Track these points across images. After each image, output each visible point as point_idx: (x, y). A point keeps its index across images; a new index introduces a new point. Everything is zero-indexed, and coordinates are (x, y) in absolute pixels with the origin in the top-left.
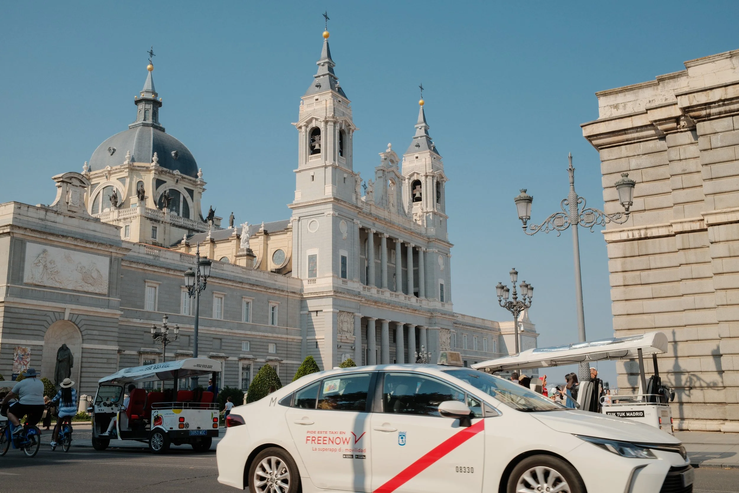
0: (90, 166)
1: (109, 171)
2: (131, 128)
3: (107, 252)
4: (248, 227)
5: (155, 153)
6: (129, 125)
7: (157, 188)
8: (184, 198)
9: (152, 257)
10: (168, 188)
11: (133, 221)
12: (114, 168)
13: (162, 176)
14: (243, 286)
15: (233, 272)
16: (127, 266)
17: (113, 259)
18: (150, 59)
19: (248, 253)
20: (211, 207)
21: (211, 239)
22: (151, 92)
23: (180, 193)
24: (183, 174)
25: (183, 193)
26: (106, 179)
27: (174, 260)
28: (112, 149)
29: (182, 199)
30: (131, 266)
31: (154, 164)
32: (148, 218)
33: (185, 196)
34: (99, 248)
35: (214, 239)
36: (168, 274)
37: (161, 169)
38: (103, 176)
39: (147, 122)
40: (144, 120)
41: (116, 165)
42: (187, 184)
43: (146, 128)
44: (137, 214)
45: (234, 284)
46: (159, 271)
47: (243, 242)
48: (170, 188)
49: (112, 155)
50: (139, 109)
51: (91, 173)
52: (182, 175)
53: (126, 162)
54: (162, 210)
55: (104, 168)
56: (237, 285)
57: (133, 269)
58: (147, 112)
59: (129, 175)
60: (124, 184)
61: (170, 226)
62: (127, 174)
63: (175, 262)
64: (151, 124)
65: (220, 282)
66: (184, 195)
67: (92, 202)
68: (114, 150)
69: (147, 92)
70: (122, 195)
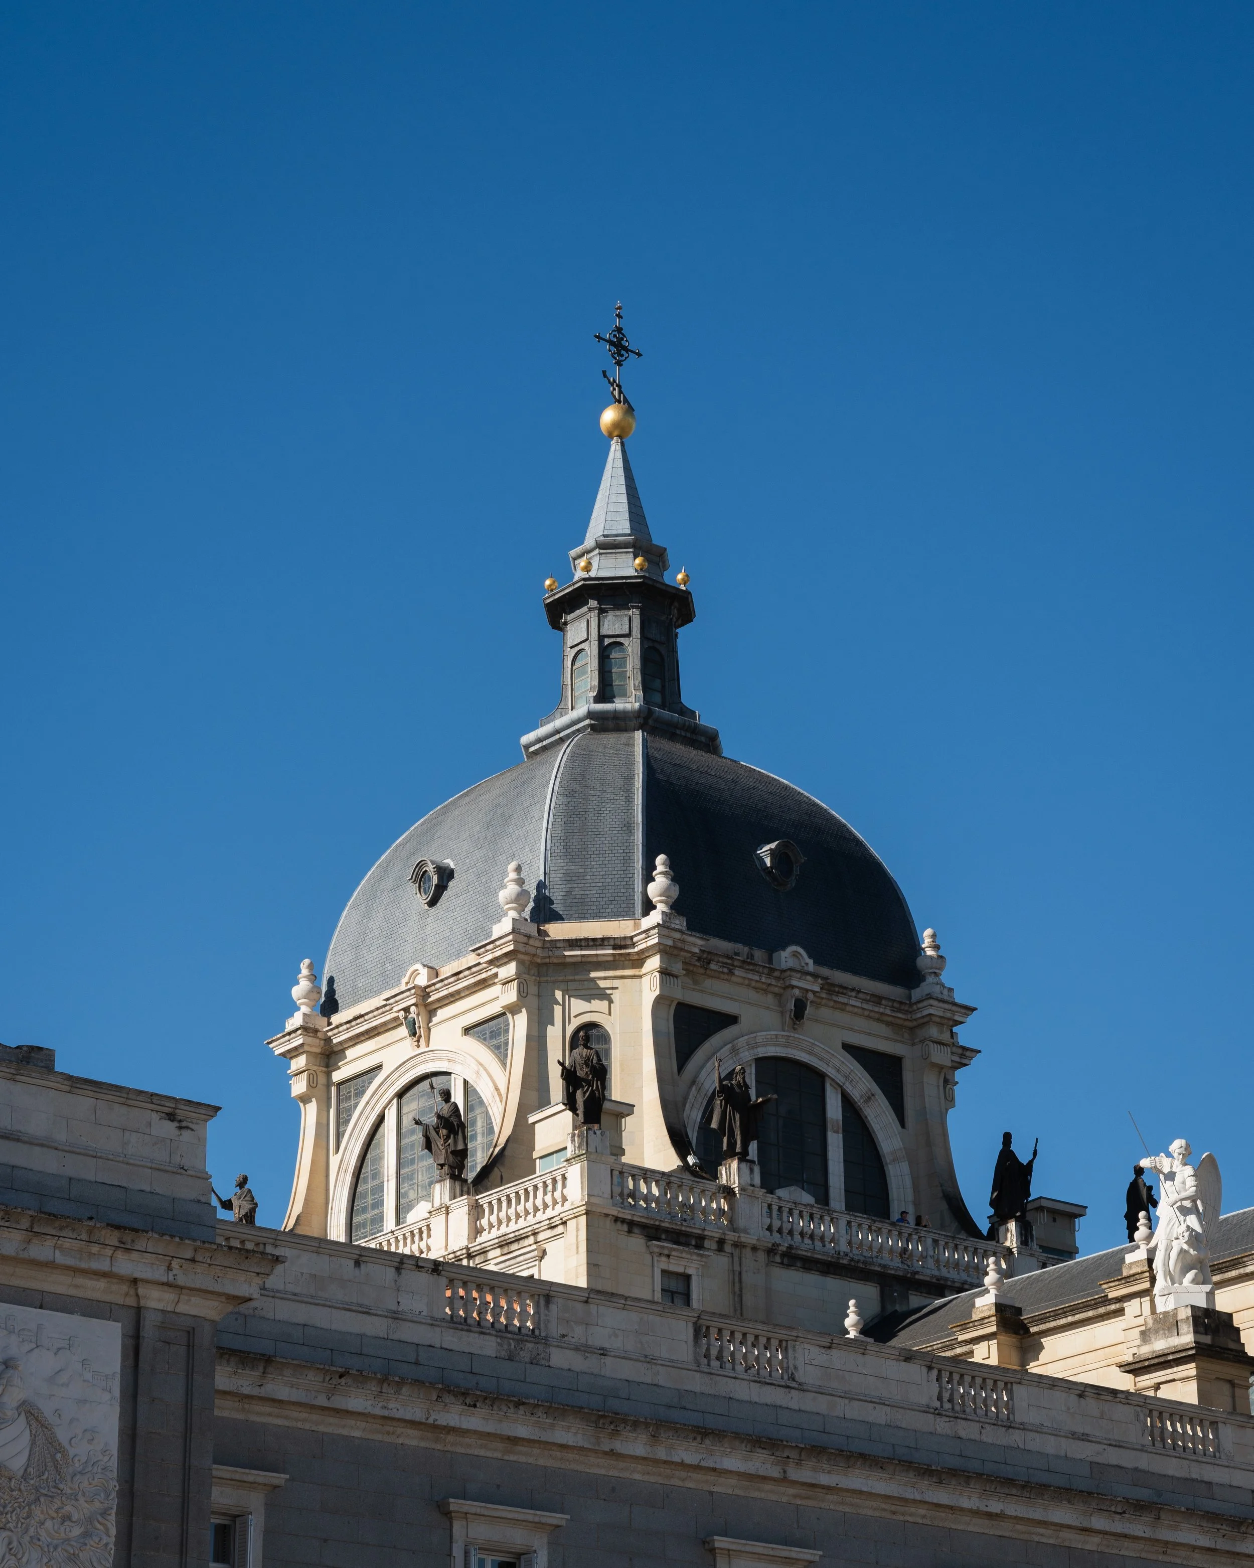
0: (331, 981)
1: (424, 993)
2: (536, 753)
3: (102, 1284)
4: (1189, 1170)
5: (660, 859)
6: (525, 739)
7: (683, 1057)
8: (847, 1102)
9: (488, 1346)
10: (747, 1056)
11: (548, 1247)
12: (446, 971)
13: (709, 983)
14: (1165, 1534)
15: (1084, 1438)
16: (313, 1407)
17: (149, 1332)
18: (616, 373)
19: (1207, 1339)
20: (1007, 1138)
21: (1000, 1307)
22: (625, 545)
23: (821, 1077)
24: (831, 967)
25: (840, 1079)
26: (409, 1042)
27: (650, 1360)
28: (430, 868)
29: (834, 1109)
30: (338, 1402)
31: (655, 917)
32: (631, 1225)
33: (856, 1094)
34: (42, 1250)
35: (1019, 1311)
36: (612, 1454)
37: (696, 943)
38: (394, 1024)
39: (619, 705)
40: (599, 699)
41: (458, 955)
42: (861, 1023)
43: (610, 739)
44: (567, 1205)
45: (1099, 1522)
46: (547, 1436)
47: (1168, 1274)
48: (762, 1052)
49: (432, 903)
50: (570, 643)
51: (336, 1019)
52: (825, 971)
53: (504, 926)
54: (715, 1176)
55: (398, 983)
56: (1118, 1526)
57: (356, 1430)
58: (615, 654)
59: (522, 993)
60: (501, 1051)
61: (770, 1263)
62: (511, 995)
63: (663, 1377)
64: (638, 714)
65: (995, 1507)
66: (849, 1088)
67: (349, 1178)
68: (446, 875)
69: (607, 546)
70: (495, 1110)
